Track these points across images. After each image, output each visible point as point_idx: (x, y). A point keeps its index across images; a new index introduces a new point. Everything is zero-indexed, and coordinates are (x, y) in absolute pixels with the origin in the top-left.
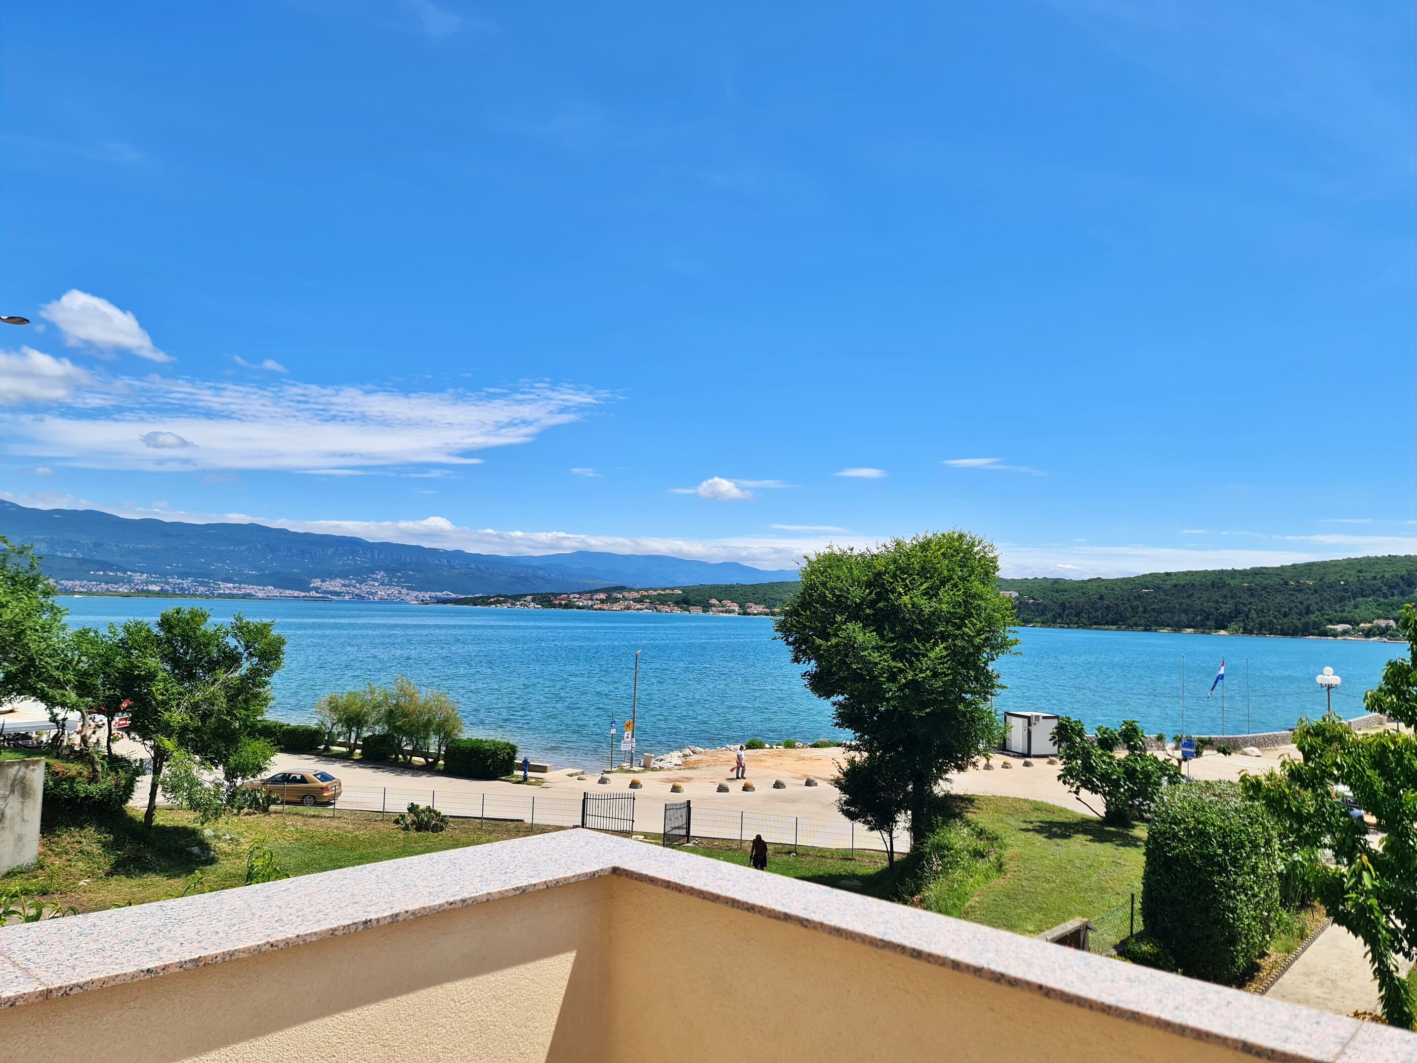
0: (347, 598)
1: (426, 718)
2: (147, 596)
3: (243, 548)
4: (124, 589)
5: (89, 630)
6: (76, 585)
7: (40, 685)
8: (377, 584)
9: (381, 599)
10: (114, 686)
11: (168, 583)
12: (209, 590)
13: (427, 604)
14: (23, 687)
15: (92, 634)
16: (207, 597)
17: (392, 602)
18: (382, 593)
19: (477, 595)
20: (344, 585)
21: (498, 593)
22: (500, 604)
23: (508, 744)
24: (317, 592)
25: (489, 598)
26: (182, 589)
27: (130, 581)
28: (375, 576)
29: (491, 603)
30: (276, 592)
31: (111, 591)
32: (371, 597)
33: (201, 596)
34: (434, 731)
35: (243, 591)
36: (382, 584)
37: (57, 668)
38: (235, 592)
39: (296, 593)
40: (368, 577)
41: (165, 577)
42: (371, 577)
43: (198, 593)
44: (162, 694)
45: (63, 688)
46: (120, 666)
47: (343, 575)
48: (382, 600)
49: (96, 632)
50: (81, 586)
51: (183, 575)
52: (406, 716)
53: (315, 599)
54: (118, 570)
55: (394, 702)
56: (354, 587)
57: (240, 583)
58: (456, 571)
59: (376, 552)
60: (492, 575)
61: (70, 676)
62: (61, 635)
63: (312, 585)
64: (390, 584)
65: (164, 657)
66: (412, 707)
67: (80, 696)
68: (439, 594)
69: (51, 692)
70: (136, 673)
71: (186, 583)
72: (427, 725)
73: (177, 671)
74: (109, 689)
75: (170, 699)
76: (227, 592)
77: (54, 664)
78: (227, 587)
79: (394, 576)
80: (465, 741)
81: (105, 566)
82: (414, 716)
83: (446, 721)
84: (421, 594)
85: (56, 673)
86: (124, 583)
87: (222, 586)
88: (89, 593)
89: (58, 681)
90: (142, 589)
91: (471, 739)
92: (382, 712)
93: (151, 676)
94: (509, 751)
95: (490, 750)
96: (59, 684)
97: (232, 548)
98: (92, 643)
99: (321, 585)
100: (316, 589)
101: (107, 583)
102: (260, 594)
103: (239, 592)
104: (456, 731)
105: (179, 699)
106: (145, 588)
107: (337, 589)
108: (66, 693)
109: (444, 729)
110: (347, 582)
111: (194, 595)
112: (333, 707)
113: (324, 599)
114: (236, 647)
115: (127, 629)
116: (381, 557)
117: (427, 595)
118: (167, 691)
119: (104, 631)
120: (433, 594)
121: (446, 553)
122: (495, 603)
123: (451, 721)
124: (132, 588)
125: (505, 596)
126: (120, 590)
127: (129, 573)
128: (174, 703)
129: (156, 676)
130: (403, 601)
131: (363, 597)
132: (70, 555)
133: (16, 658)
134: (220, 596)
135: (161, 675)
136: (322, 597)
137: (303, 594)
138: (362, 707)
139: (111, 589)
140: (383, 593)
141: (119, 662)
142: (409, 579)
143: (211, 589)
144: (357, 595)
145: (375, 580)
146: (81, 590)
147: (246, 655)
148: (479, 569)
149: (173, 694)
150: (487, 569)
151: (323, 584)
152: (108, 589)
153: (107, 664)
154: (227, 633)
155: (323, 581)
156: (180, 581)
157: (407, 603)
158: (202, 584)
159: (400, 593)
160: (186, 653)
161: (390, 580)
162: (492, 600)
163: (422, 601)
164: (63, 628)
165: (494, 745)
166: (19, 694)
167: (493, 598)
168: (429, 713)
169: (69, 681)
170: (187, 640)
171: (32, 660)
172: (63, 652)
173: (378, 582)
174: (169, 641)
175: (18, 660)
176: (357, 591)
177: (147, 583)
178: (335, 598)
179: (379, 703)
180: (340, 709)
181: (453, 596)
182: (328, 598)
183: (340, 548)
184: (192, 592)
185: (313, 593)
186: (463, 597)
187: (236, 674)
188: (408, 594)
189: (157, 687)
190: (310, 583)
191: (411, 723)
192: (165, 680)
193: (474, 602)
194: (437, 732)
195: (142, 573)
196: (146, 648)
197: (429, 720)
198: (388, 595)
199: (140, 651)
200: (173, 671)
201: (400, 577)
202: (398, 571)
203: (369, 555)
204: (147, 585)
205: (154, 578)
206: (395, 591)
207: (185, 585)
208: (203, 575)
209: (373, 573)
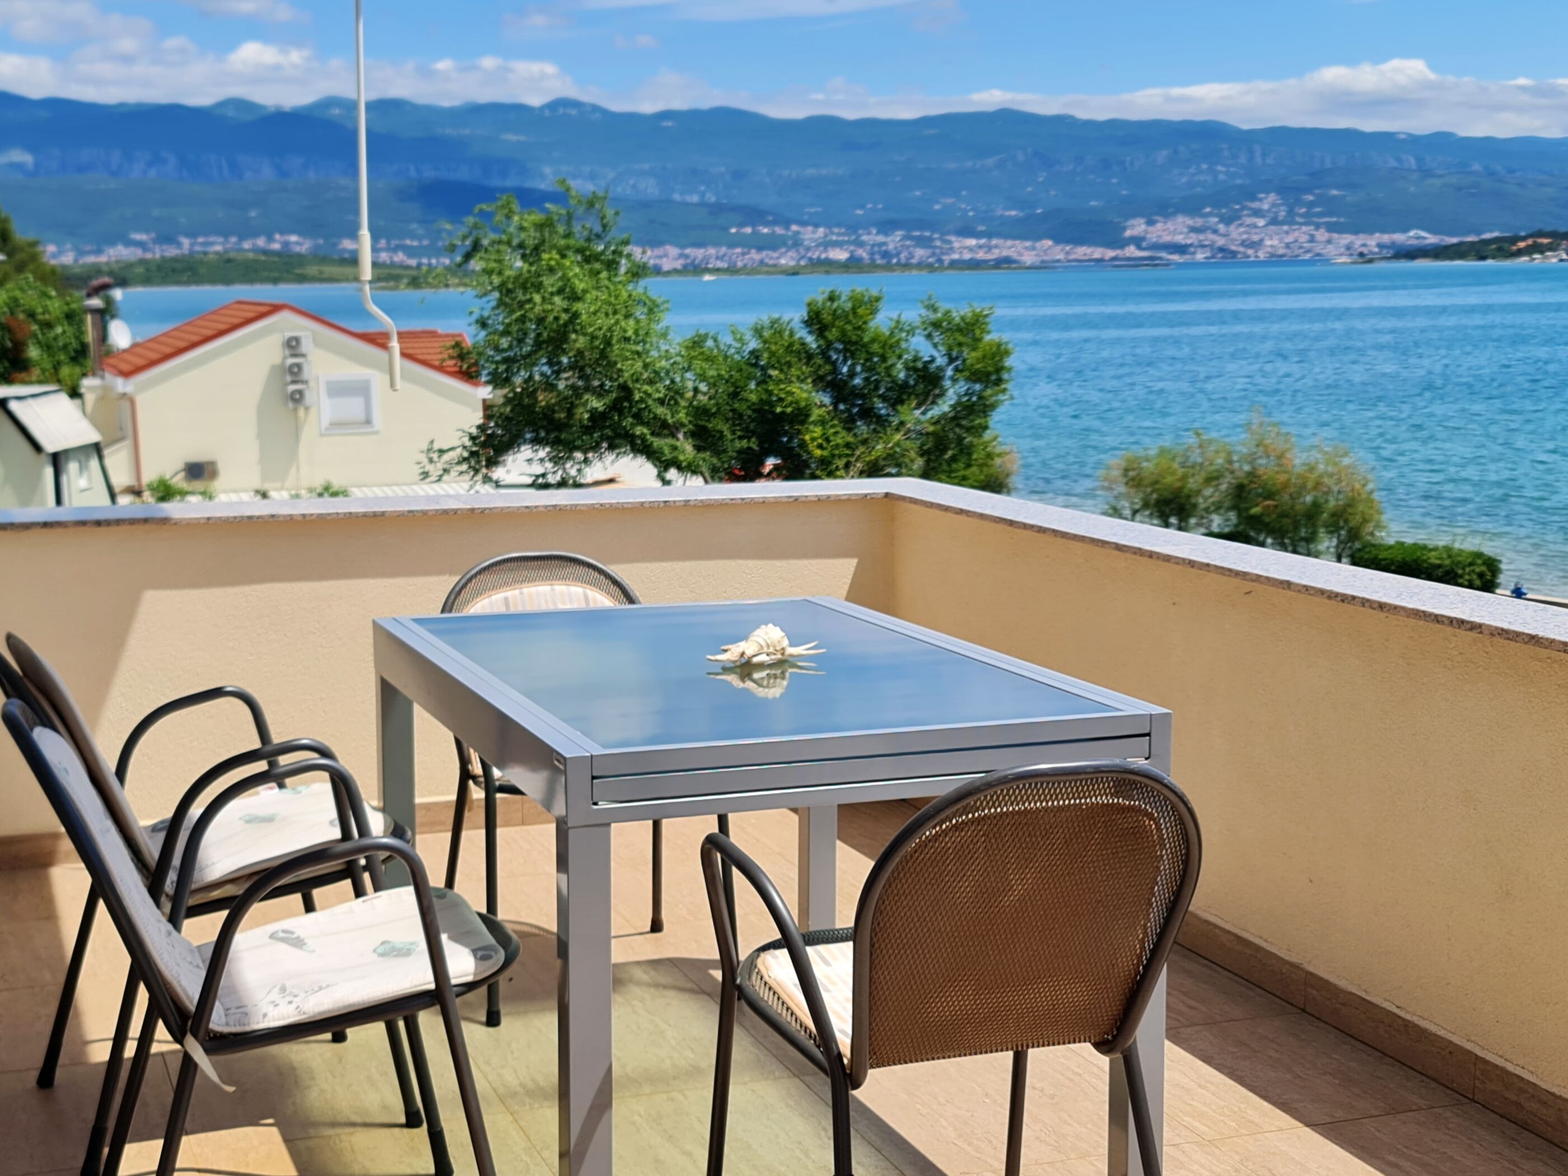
0: (1200, 256)
1: (1309, 499)
2: (827, 272)
3: (990, 162)
4: (787, 260)
5: (706, 335)
6: (710, 256)
7: (639, 430)
8: (1261, 222)
9: (1272, 255)
10: (747, 434)
11: (861, 244)
12: (933, 254)
13: (1370, 261)
14: (618, 436)
15: (710, 343)
16: (930, 268)
17: (1295, 261)
18: (1273, 242)
19: (1487, 236)
20: (1193, 230)
21: (1537, 226)
22: (1542, 252)
23: (1479, 555)
24: (1139, 247)
25: (1514, 240)
26: (886, 255)
27: (797, 243)
28: (1255, 205)
29: (1519, 253)
30: (1058, 252)
31: (767, 265)
32: (1250, 252)
33: (921, 266)
34: (1327, 527)
35: (995, 254)
36: (1274, 222)
37: (661, 402)
38: (981, 255)
39: (1098, 253)
40: (1243, 209)
41: (855, 232)
42: (1250, 209)
43: (914, 261)
44: (820, 447)
45: (673, 436)
46: (753, 397)
47: (1190, 206)
48: (1275, 259)
49: (715, 340)
50: (717, 258)
51: (886, 227)
52: (1270, 495)
53: (1135, 263)
54: (775, 223)
55: (1247, 468)
56: (1215, 231)
57: (989, 235)
58: (1437, 182)
59: (1258, 149)
60: (1521, 185)
61: (682, 416)
62: (664, 348)
63: (1128, 233)
64: (1290, 220)
65: (820, 382)
66: (1282, 478)
67: (698, 449)
68: (1399, 238)
69: (657, 442)
70: (779, 410)
71: (893, 241)
72: (1312, 513)
73: (842, 407)
74: (740, 438)
75: (833, 456)
76: (967, 256)
77: (657, 396)
78: (965, 248)
79: (1299, 202)
80: (1390, 547)
81: (754, 215)
82: (1286, 497)
83: (1349, 506)
84: (1358, 241)
85: (660, 411)
86: (789, 249)
87: (956, 245)
88: (732, 270)
89: (664, 424)
90: (819, 258)
91: (1402, 544)
92: (1223, 487)
93: (801, 415)
94: (1484, 568)
95: (1439, 566)
96: (664, 428)
97: (969, 164)
98: (709, 359)
99: (1146, 231)
100: (1137, 241)
101: (760, 249)
102: (1029, 258)
103: (989, 257)
104: (1369, 528)
105: (847, 455)
106: (823, 256)
107: (1180, 239)
108: (678, 444)
109: (1346, 521)
110: (1199, 222)
111: (906, 266)
112: (1133, 479)
113: (1152, 262)
114: (933, 360)
115: (758, 332)
116: (1270, 161)
117: (1371, 242)
118: (828, 440)
119: (727, 339)
120: (1386, 238)
121: (1414, 142)
122: (1529, 251)
123: (1361, 508)
124: (803, 257)
125: (1553, 235)
126: (783, 261)
127: (794, 228)
128: (841, 463)
129: (808, 416)
130: (1319, 259)
131: (1234, 254)
132: (695, 199)
133: (602, 386)
134: (954, 265)
135: (816, 414)
136: (1150, 258)
137: (1110, 253)
138: (1184, 478)
139: (767, 260)
140: (1275, 242)
141: (752, 392)
142: (1331, 207)
143: (937, 251)
144: (1221, 250)
145: (1257, 213)
146: (720, 264)
147: (949, 372)
148: (1491, 173)
149: (837, 446)
150: (1512, 171)
151: (1151, 229)
152: (762, 262)
153: (734, 395)
154: (911, 332)
155: (1151, 223)
156: (881, 238)
157: (1327, 261)
158: (922, 242)
159: (1312, 239)
160: (852, 374)
161: (1291, 213)
162: (1522, 245)
163: (1361, 255)
164: (664, 335)
165: (1450, 556)
166: (612, 447)
167: (1523, 239)
168: (1315, 488)
169: (683, 425)
170: (852, 347)
171: (626, 391)
172: (667, 373)
173: (1263, 216)
174: (824, 353)
175: (605, 391)
176: (1221, 242)
177: (827, 245)
178: (1175, 257)
179: (1217, 471)
180: (1146, 482)
181: (1431, 239)
182: (1161, 258)
183: (1182, 148)
184: (903, 261)
185: (1131, 251)
186: (1455, 240)
187: (935, 412)
188: (1329, 242)
189: (812, 434)
190: (1124, 229)
191: (1279, 510)
192: (822, 422)
193: (1479, 251)
194: (1333, 528)
195: (816, 226)
196: (789, 365)
197: (1316, 505)
198: (1288, 246)
199: (781, 371)
200: (836, 408)
201: (1311, 205)
202: (1308, 190)
203: (1243, 159)
204: (826, 250)
205: (839, 234)
206: (1300, 234)
207: (891, 247)
208: (921, 225)
209: (1253, 197)
